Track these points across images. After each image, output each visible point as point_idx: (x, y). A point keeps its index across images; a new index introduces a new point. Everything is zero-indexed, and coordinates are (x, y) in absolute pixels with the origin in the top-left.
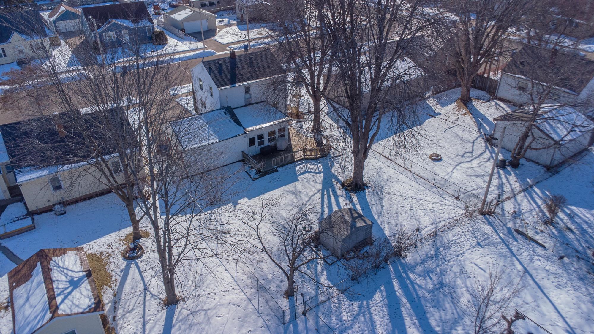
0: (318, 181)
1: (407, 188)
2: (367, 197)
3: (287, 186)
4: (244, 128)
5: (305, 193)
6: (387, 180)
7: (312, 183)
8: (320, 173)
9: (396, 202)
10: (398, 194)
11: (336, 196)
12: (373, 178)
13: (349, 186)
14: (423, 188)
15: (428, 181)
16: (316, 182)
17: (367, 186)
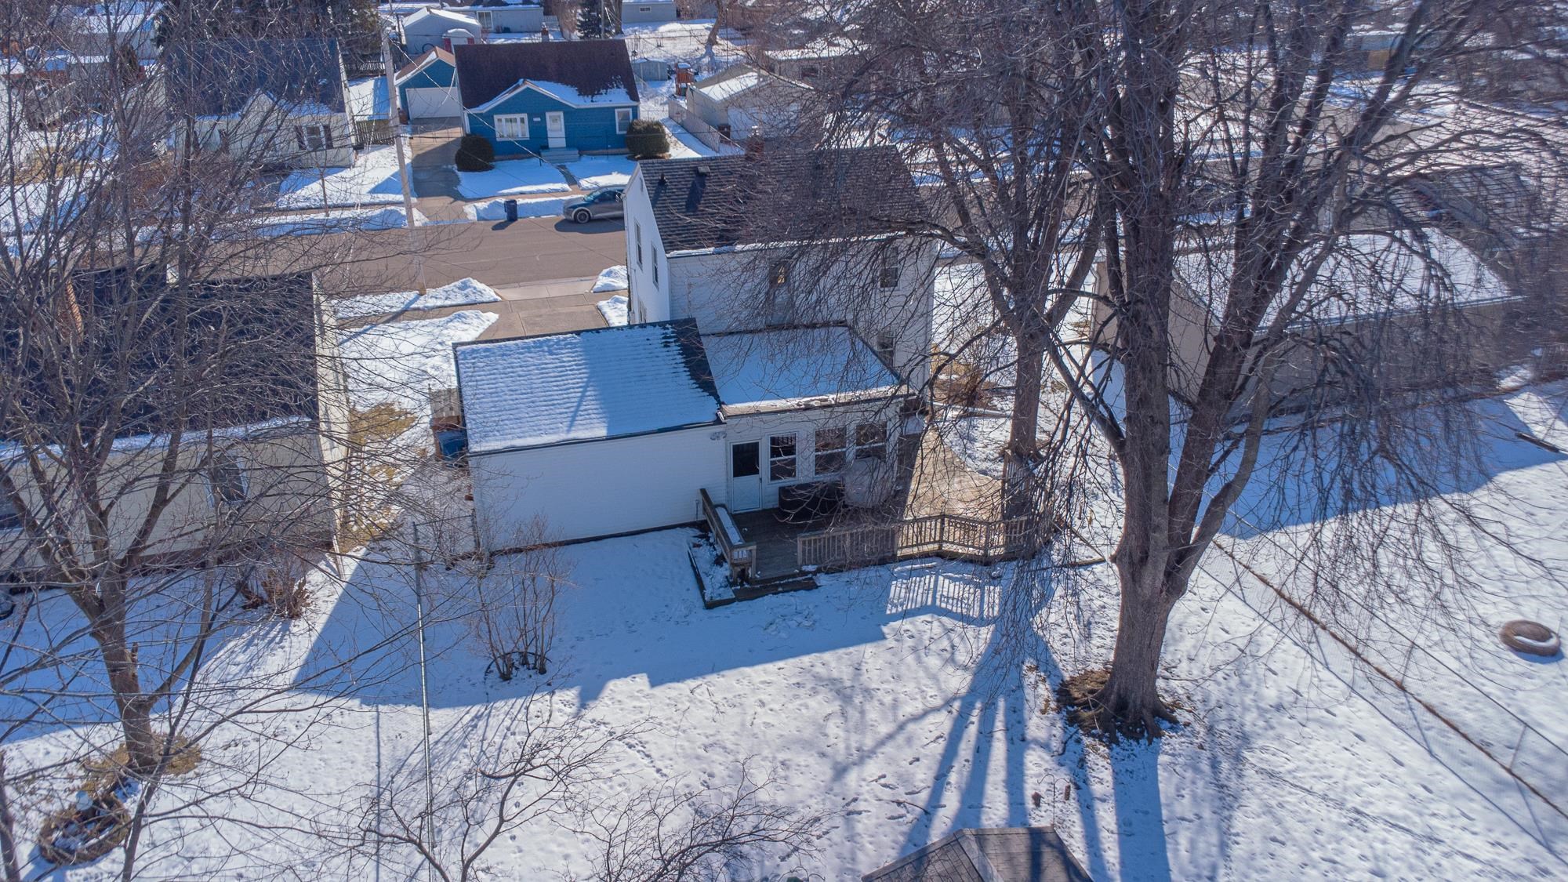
0: (962, 657)
1: (1371, 766)
2: (1162, 774)
3: (827, 656)
4: (720, 403)
5: (888, 699)
6: (1279, 707)
7: (933, 662)
8: (981, 622)
9: (1300, 832)
10: (1319, 787)
11: (1018, 742)
12: (1211, 686)
13: (1086, 706)
14: (1452, 783)
15: (1483, 747)
16: (952, 660)
17: (1174, 721)
